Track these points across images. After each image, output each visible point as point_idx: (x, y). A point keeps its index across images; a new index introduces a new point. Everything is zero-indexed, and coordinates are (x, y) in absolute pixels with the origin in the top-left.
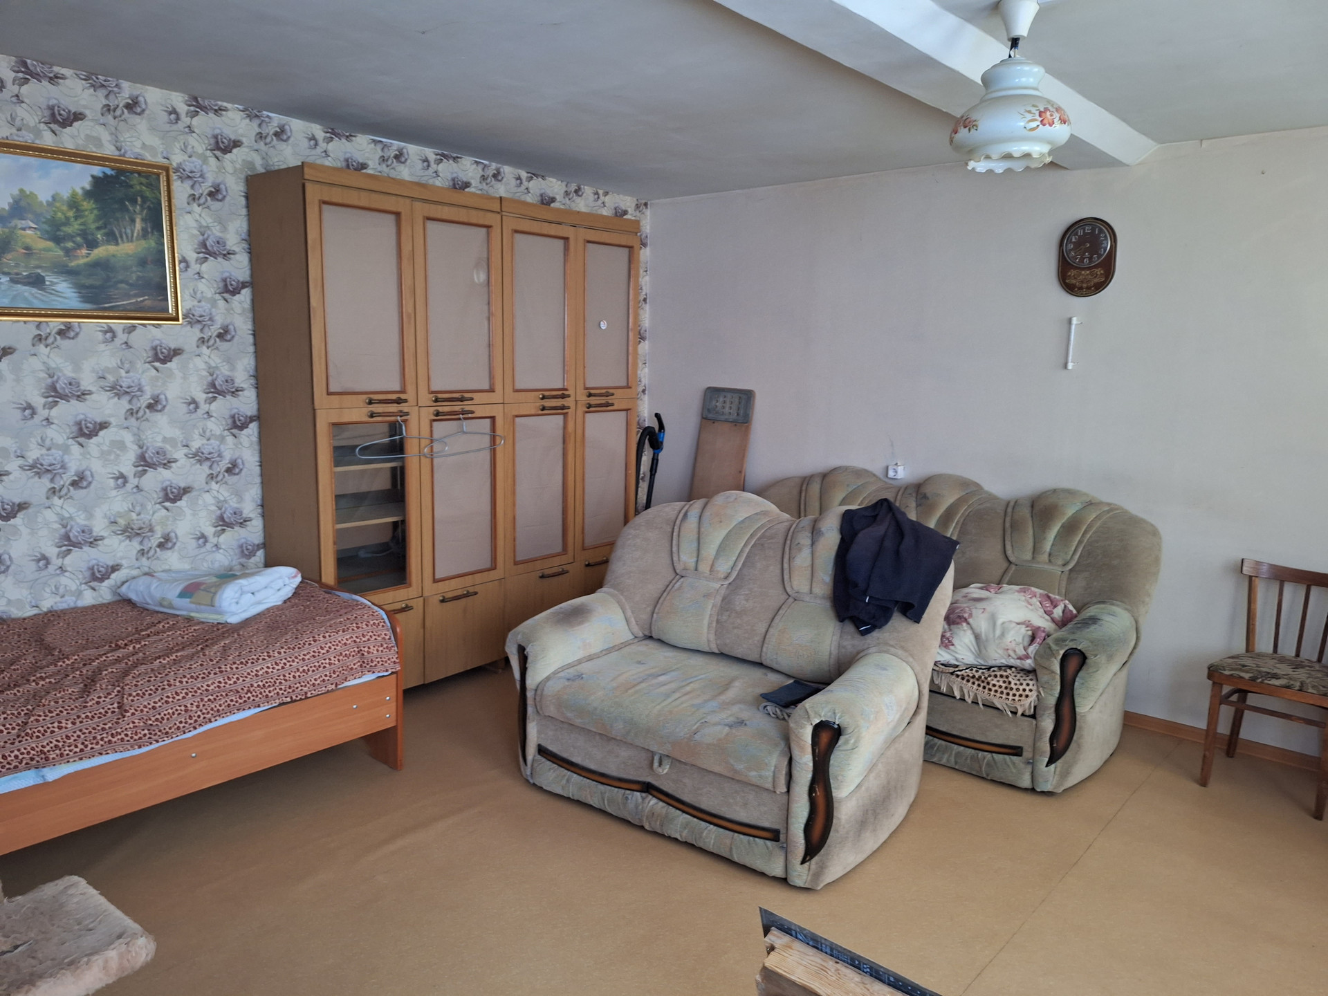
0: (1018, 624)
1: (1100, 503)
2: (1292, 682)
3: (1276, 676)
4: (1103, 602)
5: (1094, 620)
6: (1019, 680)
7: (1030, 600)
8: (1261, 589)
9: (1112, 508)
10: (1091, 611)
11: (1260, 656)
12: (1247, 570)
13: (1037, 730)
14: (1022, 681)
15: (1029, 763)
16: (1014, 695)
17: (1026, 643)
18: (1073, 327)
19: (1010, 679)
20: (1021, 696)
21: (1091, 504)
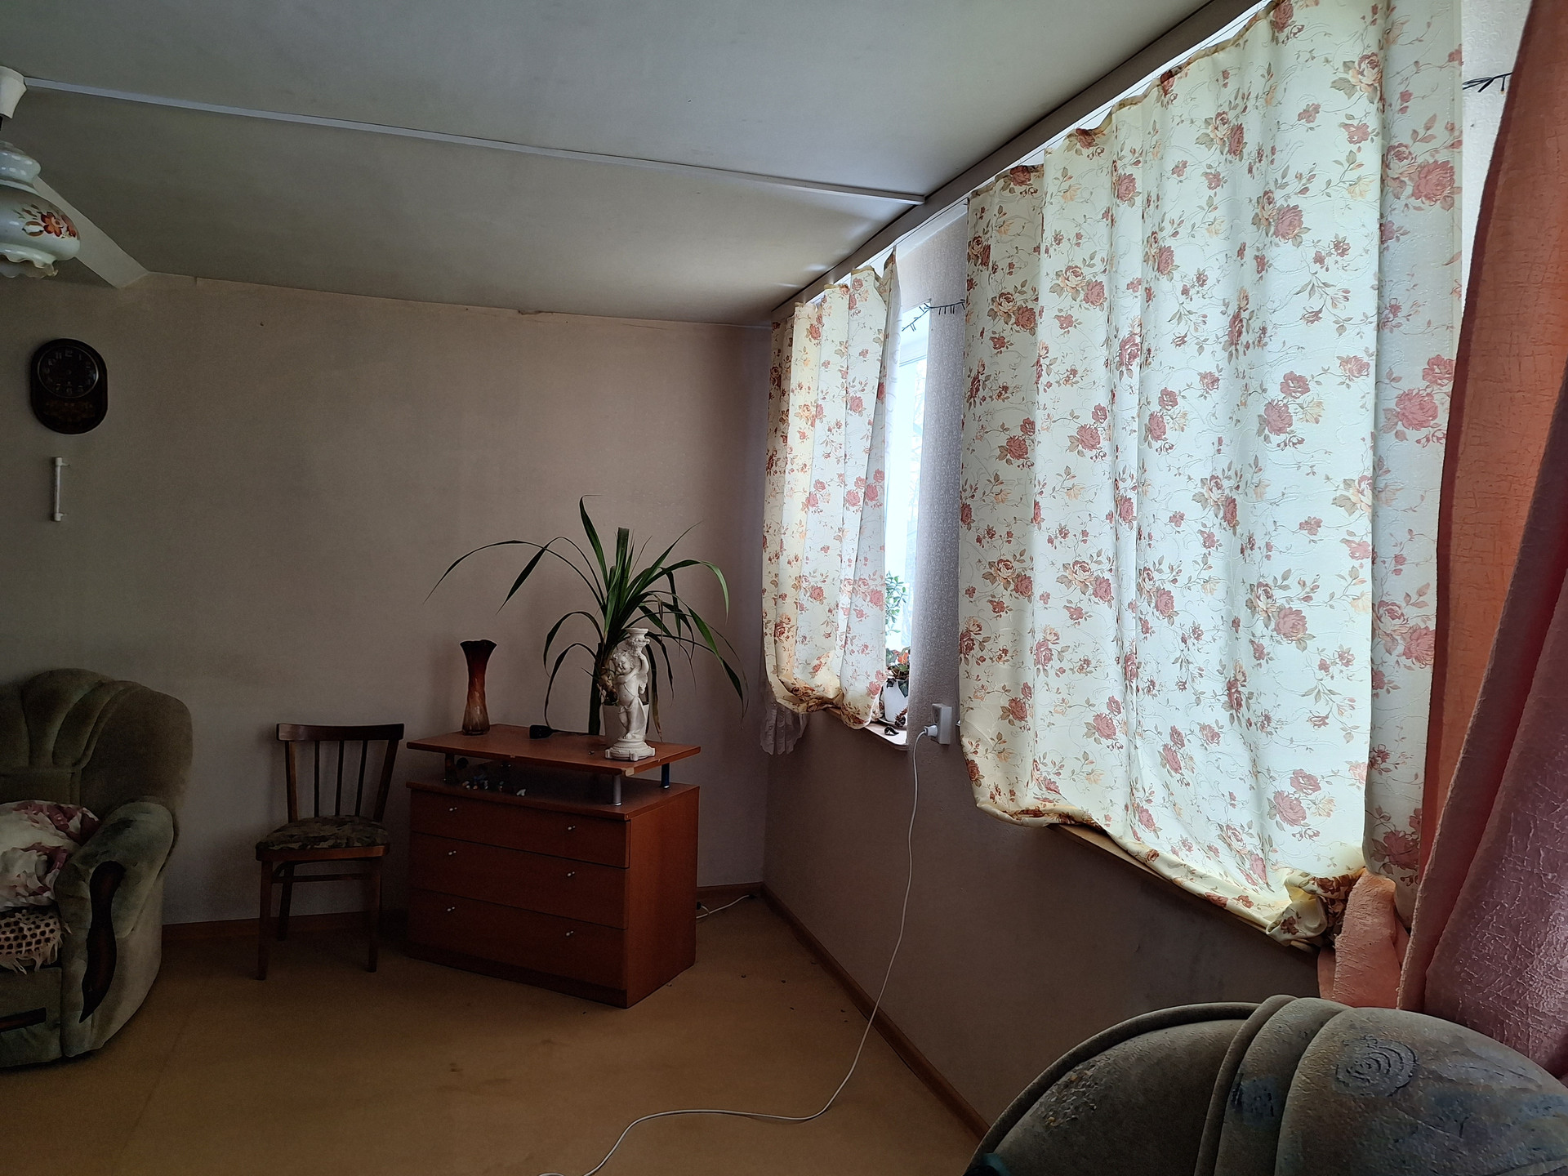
0: (26, 850)
1: (114, 683)
2: (339, 841)
3: (324, 839)
4: (133, 801)
5: (126, 823)
6: (34, 923)
7: (35, 817)
8: (297, 751)
9: (129, 687)
10: (121, 813)
11: (305, 822)
12: (282, 736)
13: (65, 981)
14: (37, 923)
15: (56, 1026)
16: (29, 944)
17: (41, 873)
18: (59, 470)
19: (21, 925)
20: (38, 942)
21: (102, 685)
